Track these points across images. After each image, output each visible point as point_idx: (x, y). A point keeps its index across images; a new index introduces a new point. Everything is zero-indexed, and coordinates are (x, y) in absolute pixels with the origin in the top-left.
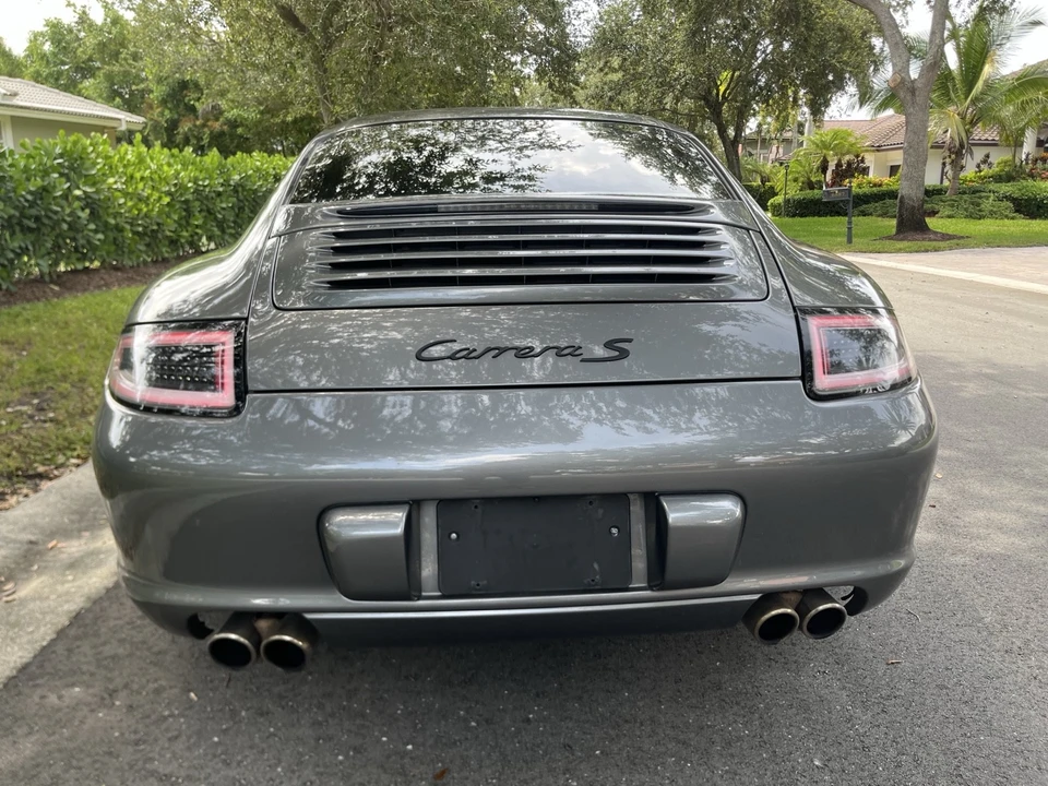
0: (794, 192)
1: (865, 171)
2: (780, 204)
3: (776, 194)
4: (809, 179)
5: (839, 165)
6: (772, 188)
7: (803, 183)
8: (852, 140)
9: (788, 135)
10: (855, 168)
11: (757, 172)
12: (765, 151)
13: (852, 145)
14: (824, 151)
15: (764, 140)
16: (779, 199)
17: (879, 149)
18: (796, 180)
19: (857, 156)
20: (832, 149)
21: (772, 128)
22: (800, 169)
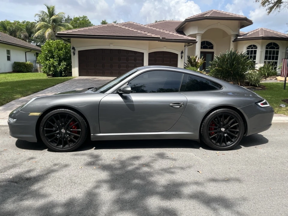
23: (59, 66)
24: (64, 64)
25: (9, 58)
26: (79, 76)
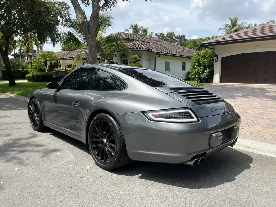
0: (35, 72)
1: (60, 66)
2: (30, 77)
3: (29, 73)
4: (41, 68)
5: (51, 64)
6: (27, 71)
7: (38, 69)
8: (55, 55)
9: (31, 54)
10: (57, 65)
11: (21, 66)
12: (23, 59)
13: (55, 57)
14: (45, 58)
15: (22, 55)
16: (30, 75)
17: (63, 59)
18: (36, 68)
19: (57, 61)
20: (48, 58)
21: (24, 51)
22: (37, 64)
23: (204, 73)
24: (208, 71)
25: (183, 69)
26: (220, 83)
